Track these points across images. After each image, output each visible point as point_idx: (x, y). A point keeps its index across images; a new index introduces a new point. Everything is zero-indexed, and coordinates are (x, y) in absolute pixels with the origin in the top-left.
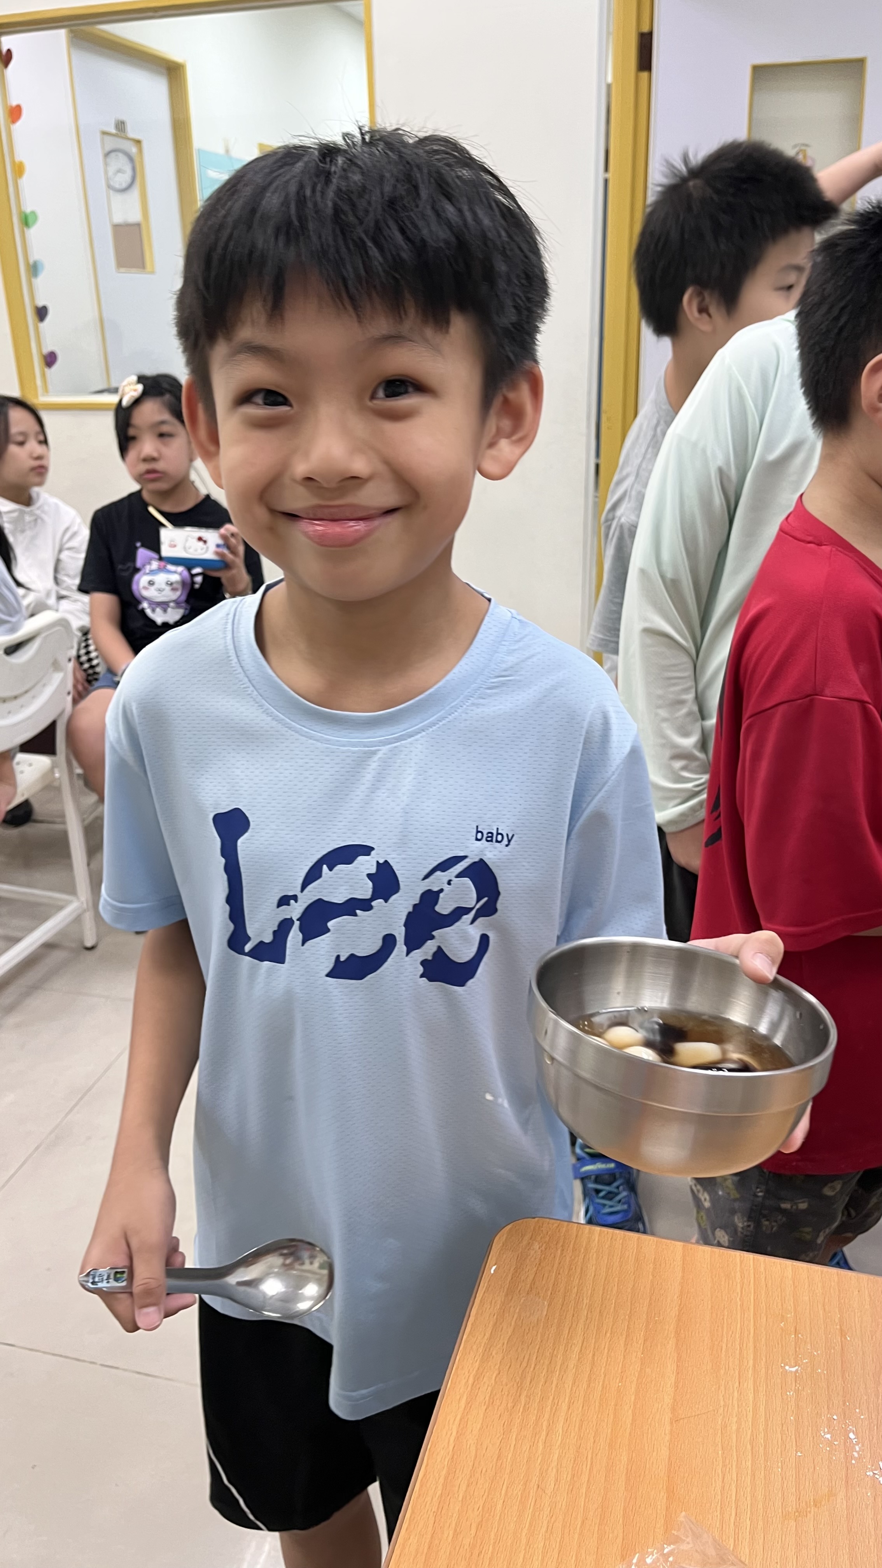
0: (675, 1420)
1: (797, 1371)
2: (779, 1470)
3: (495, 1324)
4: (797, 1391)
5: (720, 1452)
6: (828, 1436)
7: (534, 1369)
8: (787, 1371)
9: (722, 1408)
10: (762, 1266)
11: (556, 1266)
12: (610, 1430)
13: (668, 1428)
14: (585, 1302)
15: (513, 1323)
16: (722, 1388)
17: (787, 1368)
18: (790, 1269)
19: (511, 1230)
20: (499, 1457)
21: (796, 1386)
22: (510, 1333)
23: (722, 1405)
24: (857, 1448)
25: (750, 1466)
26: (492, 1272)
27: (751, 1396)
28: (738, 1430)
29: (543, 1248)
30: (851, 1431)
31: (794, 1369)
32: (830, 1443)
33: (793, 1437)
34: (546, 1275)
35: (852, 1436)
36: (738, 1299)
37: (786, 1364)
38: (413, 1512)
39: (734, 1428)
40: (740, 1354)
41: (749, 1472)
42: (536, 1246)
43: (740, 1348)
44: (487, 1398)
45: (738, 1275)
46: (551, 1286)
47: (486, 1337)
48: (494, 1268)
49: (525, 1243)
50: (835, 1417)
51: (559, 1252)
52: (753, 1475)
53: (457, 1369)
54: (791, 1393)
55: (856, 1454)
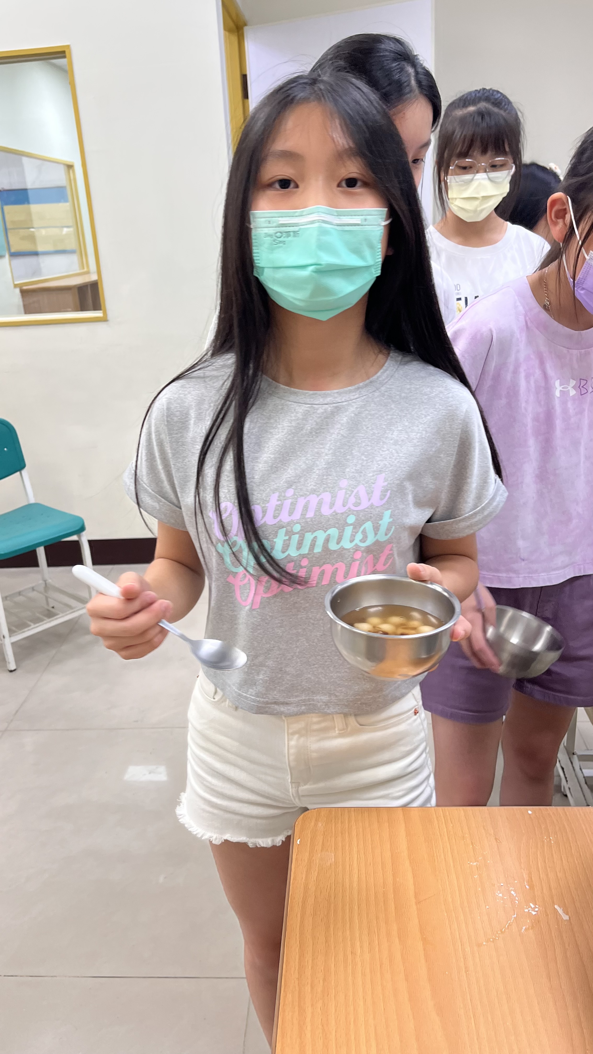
0: (418, 903)
1: (477, 864)
2: (479, 917)
3: (307, 871)
4: (480, 875)
5: (446, 914)
6: (501, 895)
7: (335, 891)
9: (442, 892)
10: (448, 813)
11: (334, 833)
12: (384, 915)
13: (415, 907)
14: (355, 850)
15: (317, 870)
16: (440, 881)
17: (471, 863)
18: (462, 812)
19: (303, 818)
20: (326, 942)
21: (478, 872)
22: (316, 875)
23: (441, 890)
24: (517, 899)
25: (463, 919)
26: (298, 843)
27: (456, 882)
28: (453, 901)
29: (324, 824)
30: (512, 890)
31: (475, 864)
32: (502, 898)
33: (482, 898)
34: (329, 840)
35: (513, 892)
36: (438, 833)
37: (471, 862)
38: (285, 981)
39: (450, 900)
40: (445, 861)
41: (464, 922)
42: (320, 824)
43: (444, 857)
44: (312, 912)
45: (436, 819)
46: (333, 845)
47: (303, 879)
48: (299, 840)
49: (313, 824)
50: (502, 884)
51: (334, 825)
52: (466, 923)
53: (291, 899)
54: (477, 877)
55: (517, 902)
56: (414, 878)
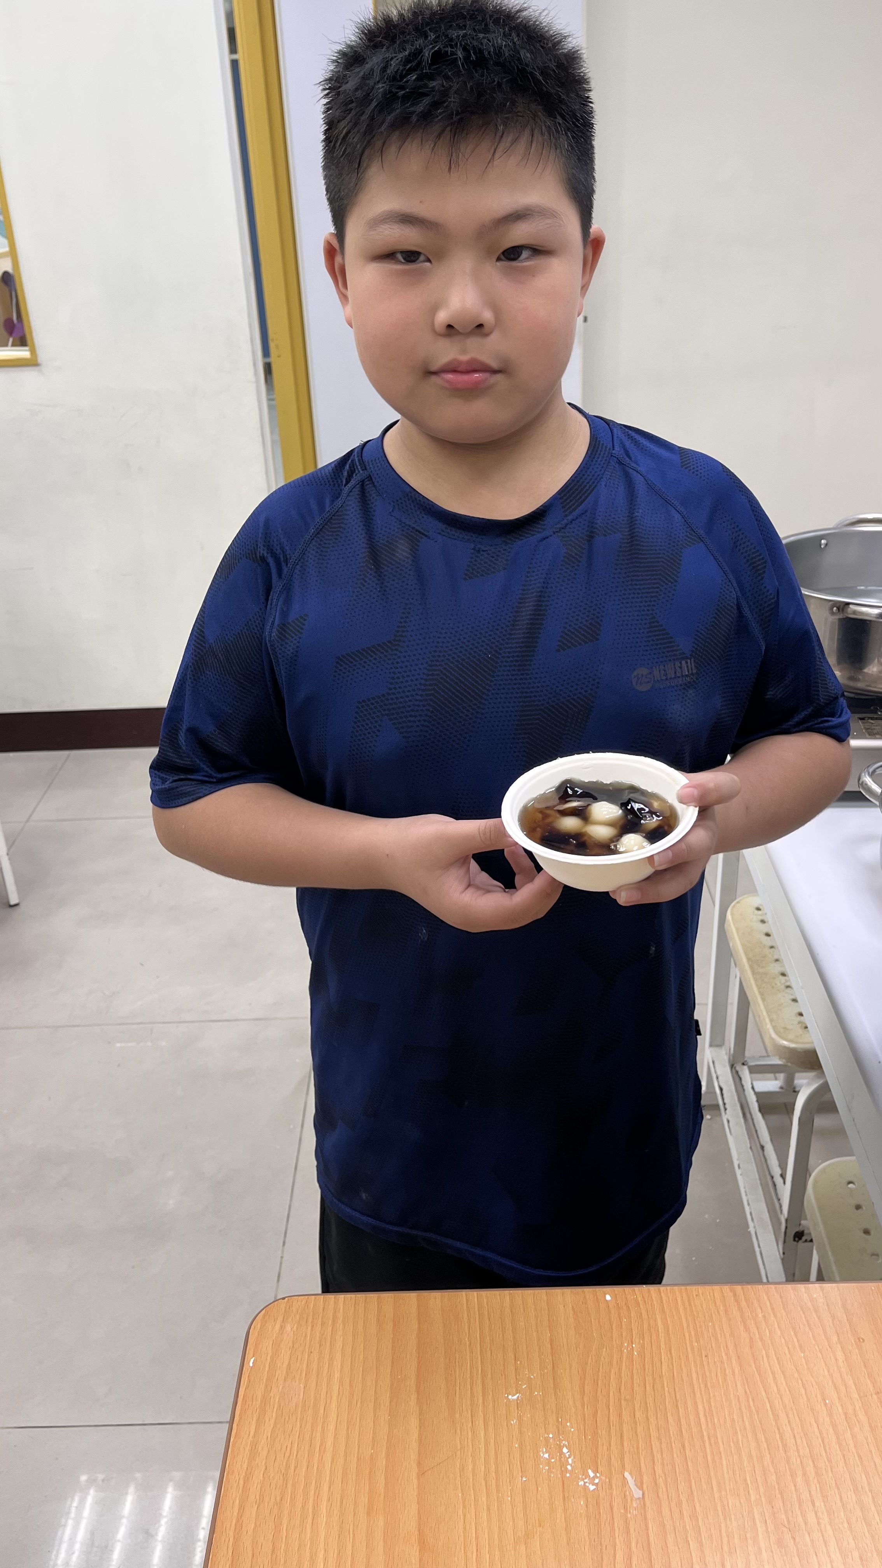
0: (421, 1474)
1: (518, 1397)
2: (509, 1499)
3: (258, 1420)
4: (520, 1419)
5: (460, 1495)
6: (546, 1456)
7: (297, 1456)
8: (509, 1400)
9: (459, 1452)
11: (308, 1343)
12: (367, 1500)
13: (415, 1481)
14: (336, 1375)
15: (274, 1416)
16: (459, 1432)
17: (510, 1397)
18: (507, 1299)
19: (264, 1315)
20: (273, 1551)
21: (518, 1413)
22: (272, 1426)
23: (459, 1448)
24: (570, 1461)
25: (485, 1502)
26: (251, 1365)
27: (482, 1433)
28: (473, 1469)
29: (295, 1328)
30: (564, 1446)
31: (515, 1397)
32: (548, 1462)
33: (519, 1463)
34: (299, 1358)
35: (565, 1450)
36: (467, 1339)
37: (509, 1394)
39: (470, 1468)
40: (471, 1393)
41: (485, 1508)
42: (288, 1328)
43: (471, 1388)
44: (258, 1497)
45: (465, 1316)
46: (305, 1366)
47: (251, 1436)
48: (252, 1360)
49: (277, 1327)
50: (551, 1435)
51: (309, 1328)
52: (488, 1509)
53: (227, 1475)
54: (515, 1422)
55: (569, 1467)
56: (420, 1427)
